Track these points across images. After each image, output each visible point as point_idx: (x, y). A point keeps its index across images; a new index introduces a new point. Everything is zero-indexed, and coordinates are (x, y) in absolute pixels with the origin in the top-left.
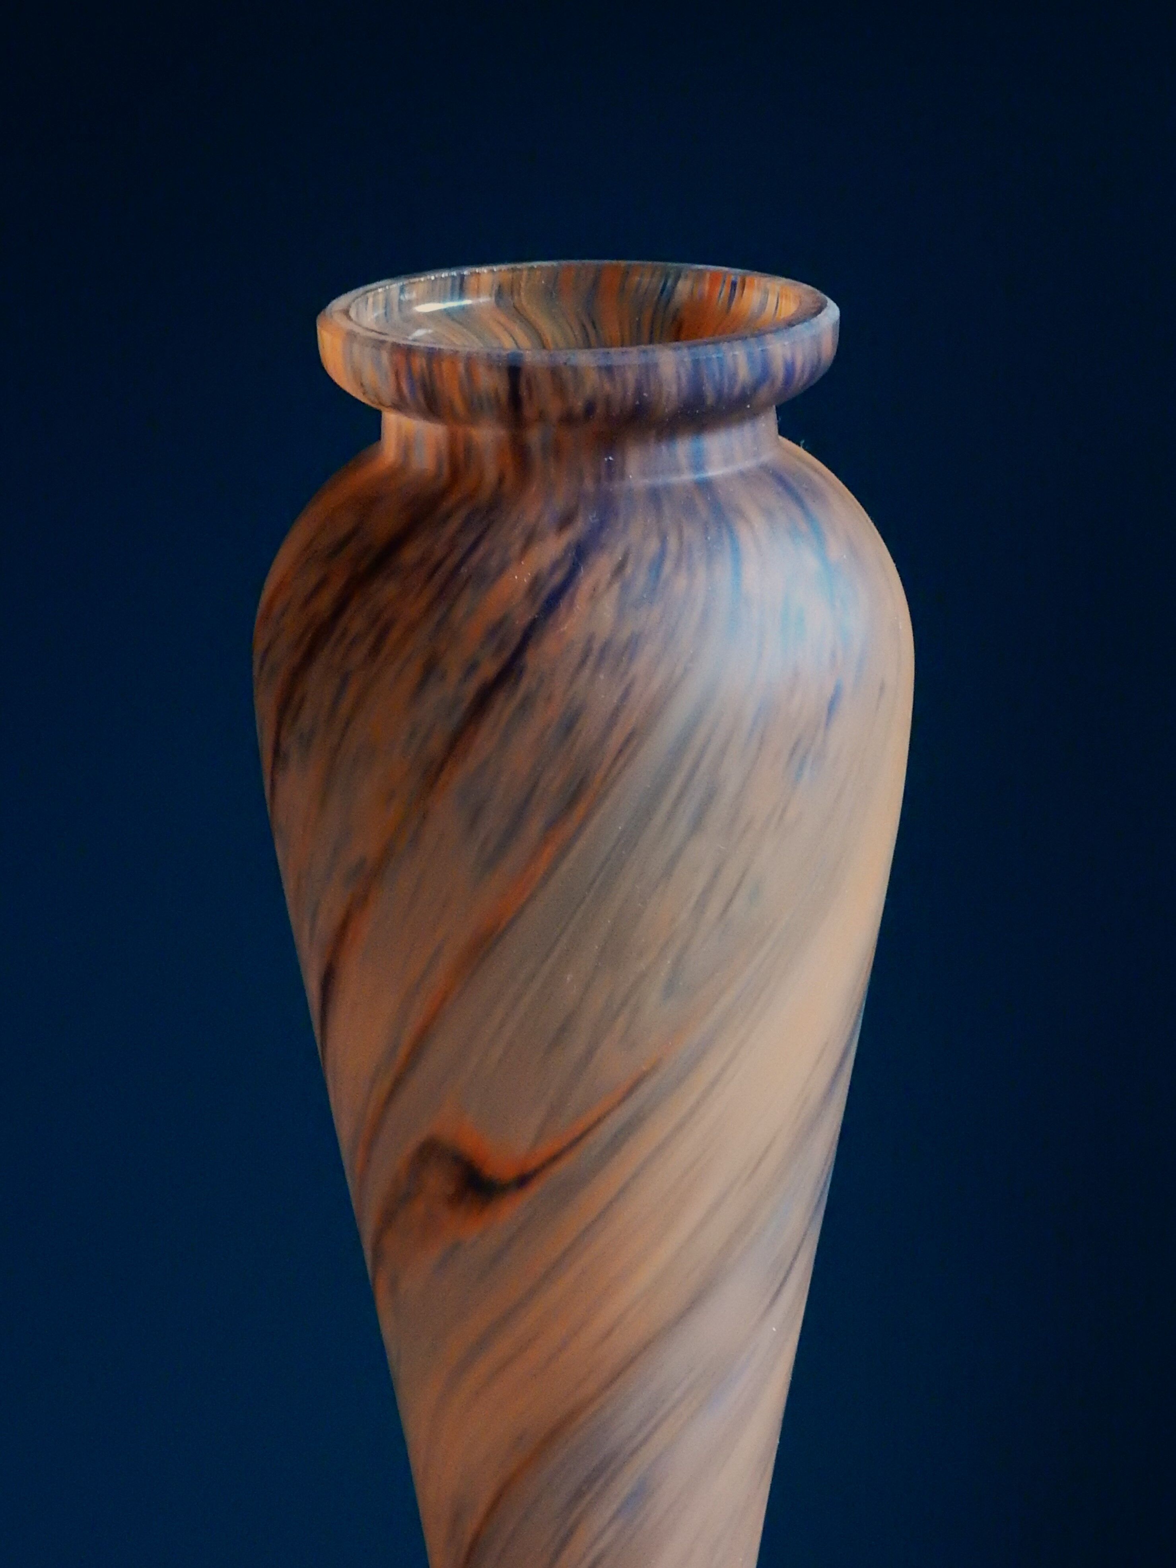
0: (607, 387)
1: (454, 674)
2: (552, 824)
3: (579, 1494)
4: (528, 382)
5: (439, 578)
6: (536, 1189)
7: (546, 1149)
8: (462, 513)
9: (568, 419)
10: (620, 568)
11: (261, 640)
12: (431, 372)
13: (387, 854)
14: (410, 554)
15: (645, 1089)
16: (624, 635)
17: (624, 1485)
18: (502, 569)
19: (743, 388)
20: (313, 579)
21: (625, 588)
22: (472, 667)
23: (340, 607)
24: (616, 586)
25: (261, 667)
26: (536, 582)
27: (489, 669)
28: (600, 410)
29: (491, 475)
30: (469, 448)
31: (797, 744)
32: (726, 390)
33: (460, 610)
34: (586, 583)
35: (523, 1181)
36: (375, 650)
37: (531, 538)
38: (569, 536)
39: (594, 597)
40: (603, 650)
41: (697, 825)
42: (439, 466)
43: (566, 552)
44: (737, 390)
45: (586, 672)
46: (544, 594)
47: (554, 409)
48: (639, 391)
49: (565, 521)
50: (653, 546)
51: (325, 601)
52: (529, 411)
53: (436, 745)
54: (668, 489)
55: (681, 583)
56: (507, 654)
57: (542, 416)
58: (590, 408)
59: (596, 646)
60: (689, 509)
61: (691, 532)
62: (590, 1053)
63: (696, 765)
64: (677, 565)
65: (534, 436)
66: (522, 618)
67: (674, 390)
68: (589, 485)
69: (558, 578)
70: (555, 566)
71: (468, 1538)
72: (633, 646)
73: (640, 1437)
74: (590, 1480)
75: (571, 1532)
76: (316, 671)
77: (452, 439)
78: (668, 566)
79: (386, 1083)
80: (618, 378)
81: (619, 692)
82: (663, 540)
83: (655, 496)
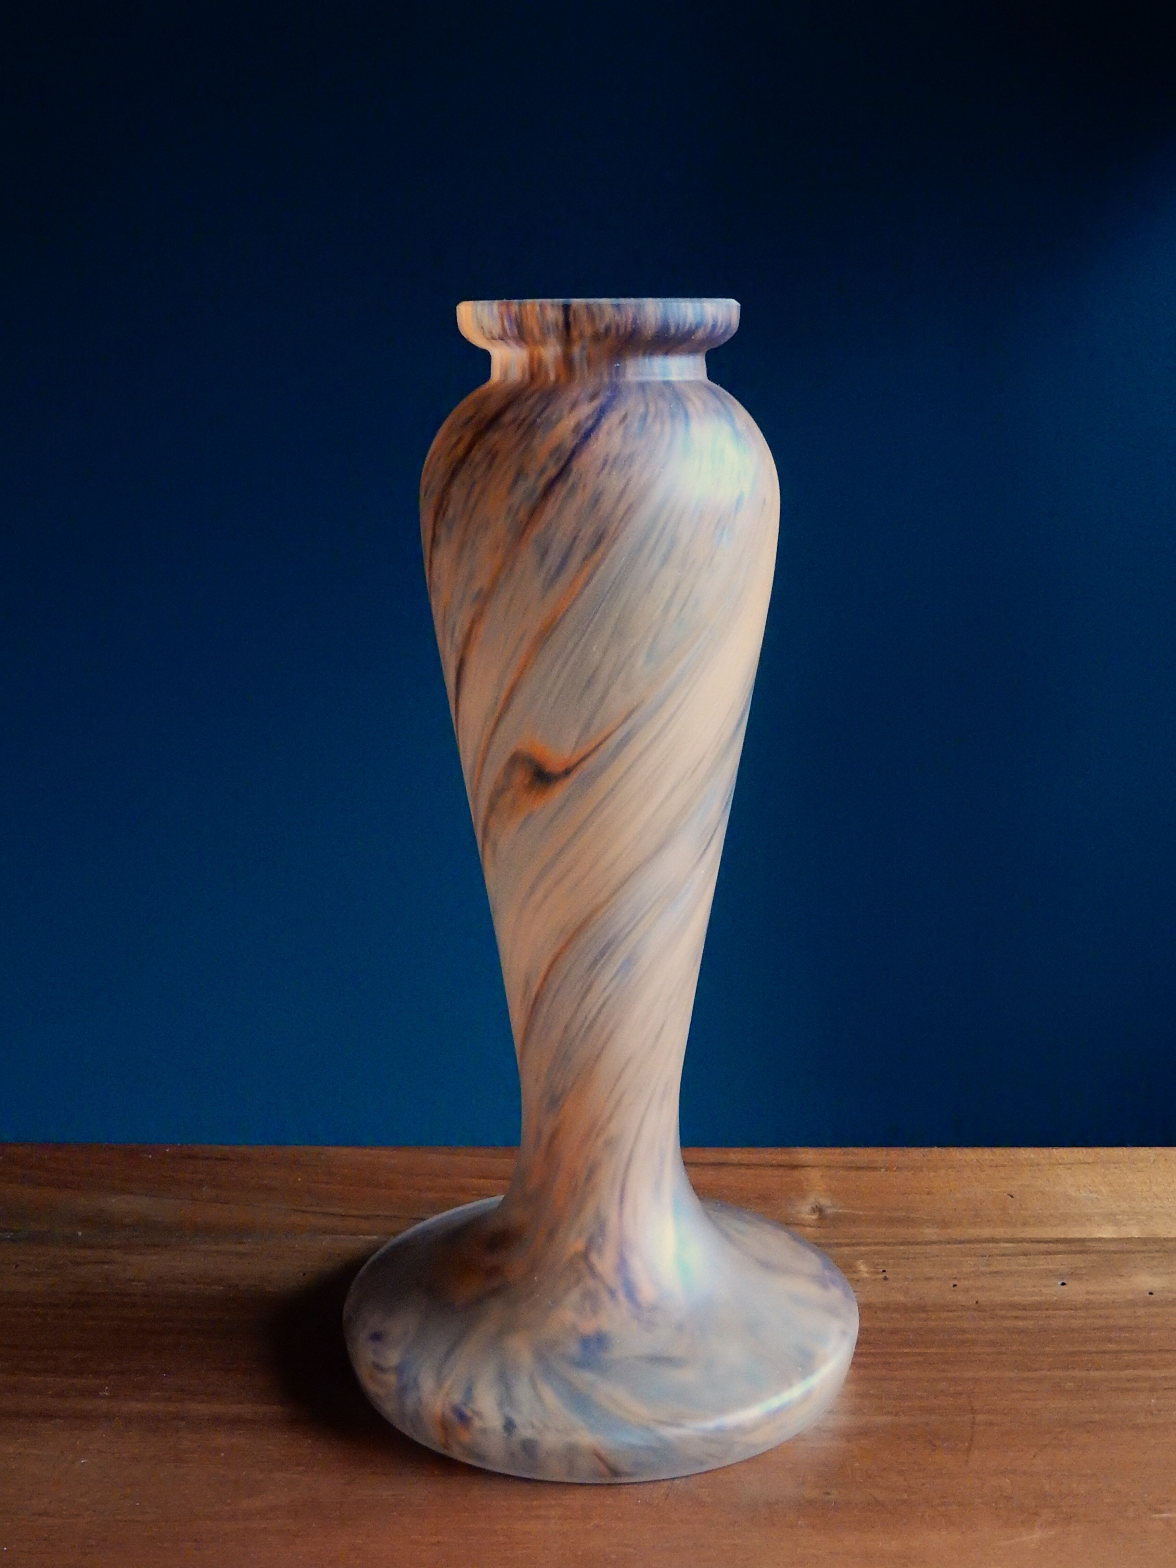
0: (618, 318)
1: (532, 477)
2: (586, 558)
3: (596, 962)
4: (574, 315)
5: (525, 426)
6: (574, 776)
7: (581, 753)
8: (536, 396)
9: (597, 337)
10: (625, 417)
11: (424, 481)
12: (521, 315)
13: (495, 582)
14: (508, 417)
15: (636, 716)
16: (627, 451)
17: (619, 958)
18: (559, 420)
19: (690, 326)
20: (454, 439)
21: (626, 428)
22: (542, 471)
23: (469, 449)
24: (622, 427)
25: (425, 495)
26: (578, 427)
27: (552, 471)
28: (613, 331)
29: (552, 377)
30: (540, 361)
31: (719, 521)
32: (681, 327)
33: (536, 441)
34: (605, 425)
35: (567, 772)
36: (490, 466)
37: (574, 406)
38: (596, 403)
39: (609, 433)
40: (615, 459)
41: (665, 560)
42: (524, 376)
43: (593, 413)
44: (687, 326)
45: (606, 471)
46: (583, 431)
47: (588, 331)
48: (635, 320)
49: (593, 397)
50: (642, 409)
51: (460, 450)
52: (575, 333)
53: (522, 515)
54: (648, 383)
55: (657, 428)
56: (562, 463)
57: (581, 336)
58: (608, 329)
59: (611, 459)
60: (662, 395)
61: (662, 404)
62: (603, 698)
63: (664, 529)
64: (655, 417)
65: (576, 350)
66: (570, 443)
67: (653, 323)
68: (606, 380)
69: (590, 423)
70: (587, 418)
71: (533, 995)
72: (630, 459)
73: (628, 929)
74: (602, 954)
75: (590, 987)
76: (457, 482)
77: (531, 359)
78: (649, 420)
79: (492, 723)
80: (624, 314)
81: (624, 481)
82: (647, 406)
83: (642, 386)
